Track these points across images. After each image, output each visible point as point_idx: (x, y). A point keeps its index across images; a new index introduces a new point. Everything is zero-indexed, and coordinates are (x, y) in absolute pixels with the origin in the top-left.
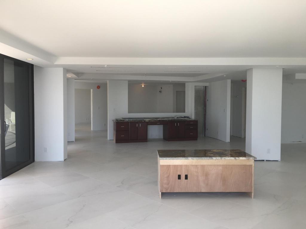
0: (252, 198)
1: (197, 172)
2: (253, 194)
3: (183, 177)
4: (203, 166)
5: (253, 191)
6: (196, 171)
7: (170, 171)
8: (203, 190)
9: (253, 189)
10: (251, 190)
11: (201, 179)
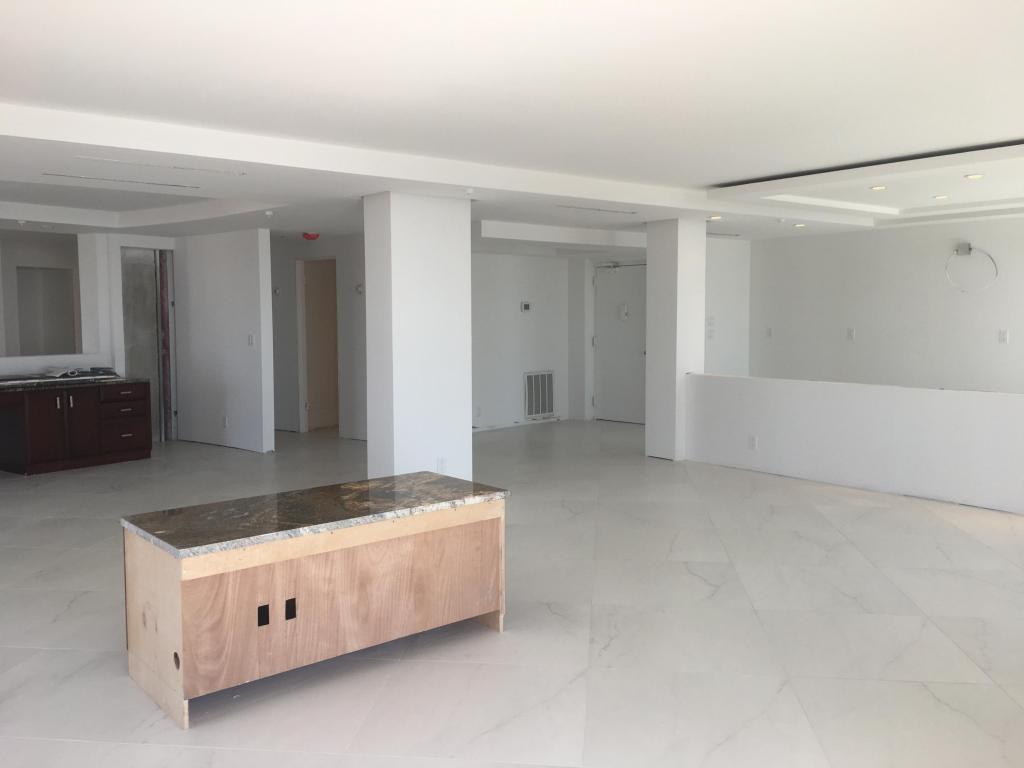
0: (498, 630)
1: (330, 579)
2: (502, 617)
3: (278, 612)
4: (350, 553)
5: (503, 607)
6: (328, 575)
7: (226, 598)
8: (353, 646)
9: (503, 598)
10: (498, 604)
11: (346, 601)
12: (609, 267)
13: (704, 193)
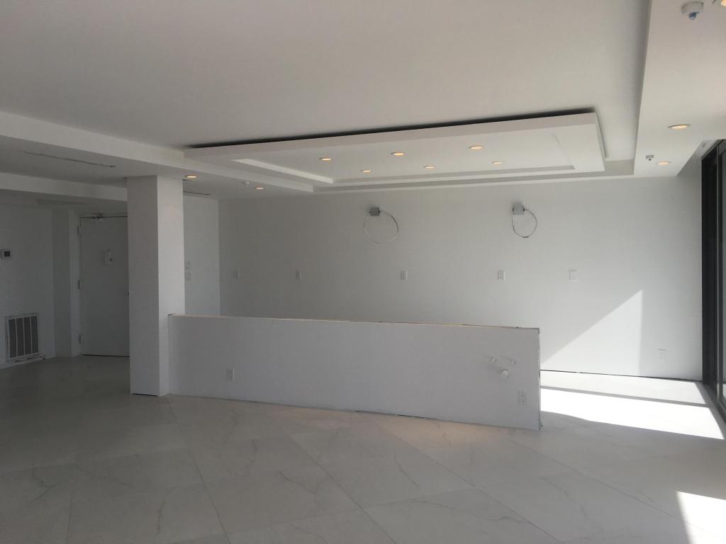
12: (94, 218)
13: (180, 153)
